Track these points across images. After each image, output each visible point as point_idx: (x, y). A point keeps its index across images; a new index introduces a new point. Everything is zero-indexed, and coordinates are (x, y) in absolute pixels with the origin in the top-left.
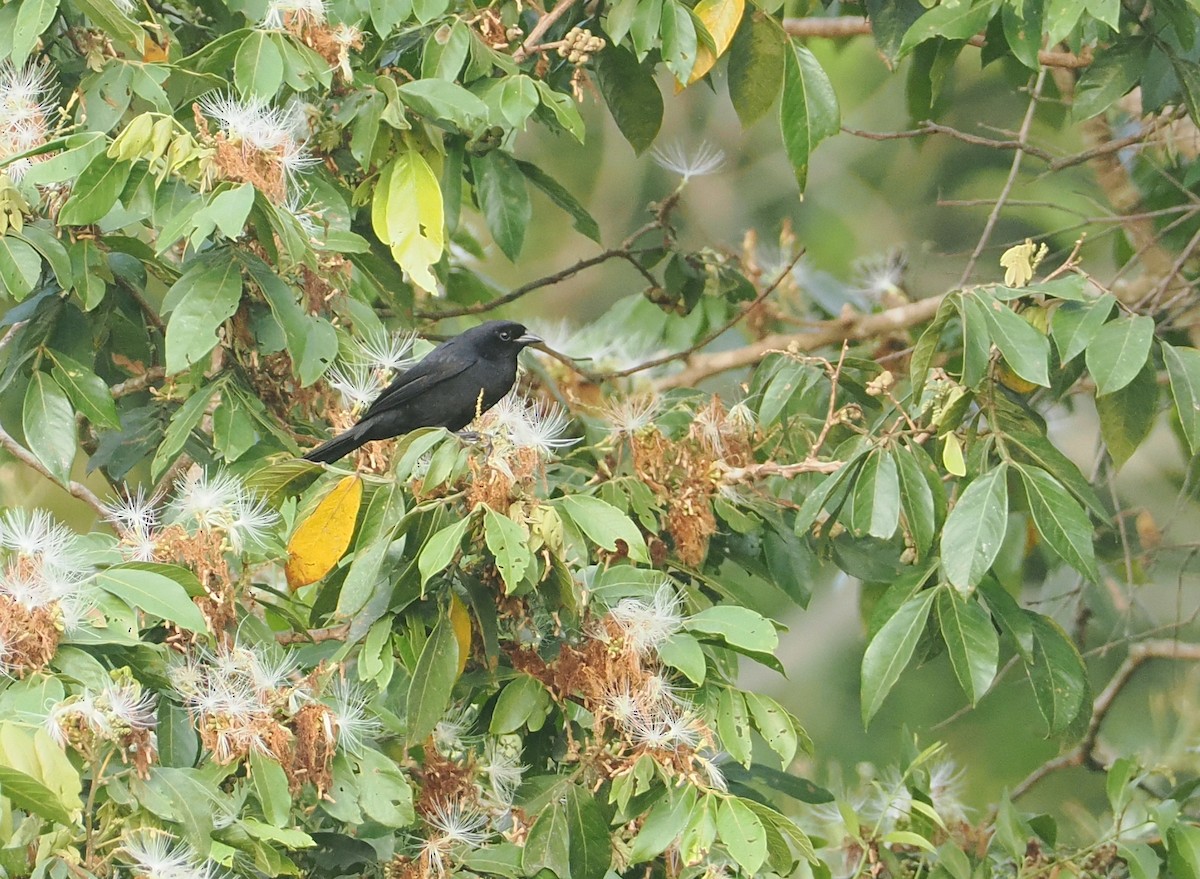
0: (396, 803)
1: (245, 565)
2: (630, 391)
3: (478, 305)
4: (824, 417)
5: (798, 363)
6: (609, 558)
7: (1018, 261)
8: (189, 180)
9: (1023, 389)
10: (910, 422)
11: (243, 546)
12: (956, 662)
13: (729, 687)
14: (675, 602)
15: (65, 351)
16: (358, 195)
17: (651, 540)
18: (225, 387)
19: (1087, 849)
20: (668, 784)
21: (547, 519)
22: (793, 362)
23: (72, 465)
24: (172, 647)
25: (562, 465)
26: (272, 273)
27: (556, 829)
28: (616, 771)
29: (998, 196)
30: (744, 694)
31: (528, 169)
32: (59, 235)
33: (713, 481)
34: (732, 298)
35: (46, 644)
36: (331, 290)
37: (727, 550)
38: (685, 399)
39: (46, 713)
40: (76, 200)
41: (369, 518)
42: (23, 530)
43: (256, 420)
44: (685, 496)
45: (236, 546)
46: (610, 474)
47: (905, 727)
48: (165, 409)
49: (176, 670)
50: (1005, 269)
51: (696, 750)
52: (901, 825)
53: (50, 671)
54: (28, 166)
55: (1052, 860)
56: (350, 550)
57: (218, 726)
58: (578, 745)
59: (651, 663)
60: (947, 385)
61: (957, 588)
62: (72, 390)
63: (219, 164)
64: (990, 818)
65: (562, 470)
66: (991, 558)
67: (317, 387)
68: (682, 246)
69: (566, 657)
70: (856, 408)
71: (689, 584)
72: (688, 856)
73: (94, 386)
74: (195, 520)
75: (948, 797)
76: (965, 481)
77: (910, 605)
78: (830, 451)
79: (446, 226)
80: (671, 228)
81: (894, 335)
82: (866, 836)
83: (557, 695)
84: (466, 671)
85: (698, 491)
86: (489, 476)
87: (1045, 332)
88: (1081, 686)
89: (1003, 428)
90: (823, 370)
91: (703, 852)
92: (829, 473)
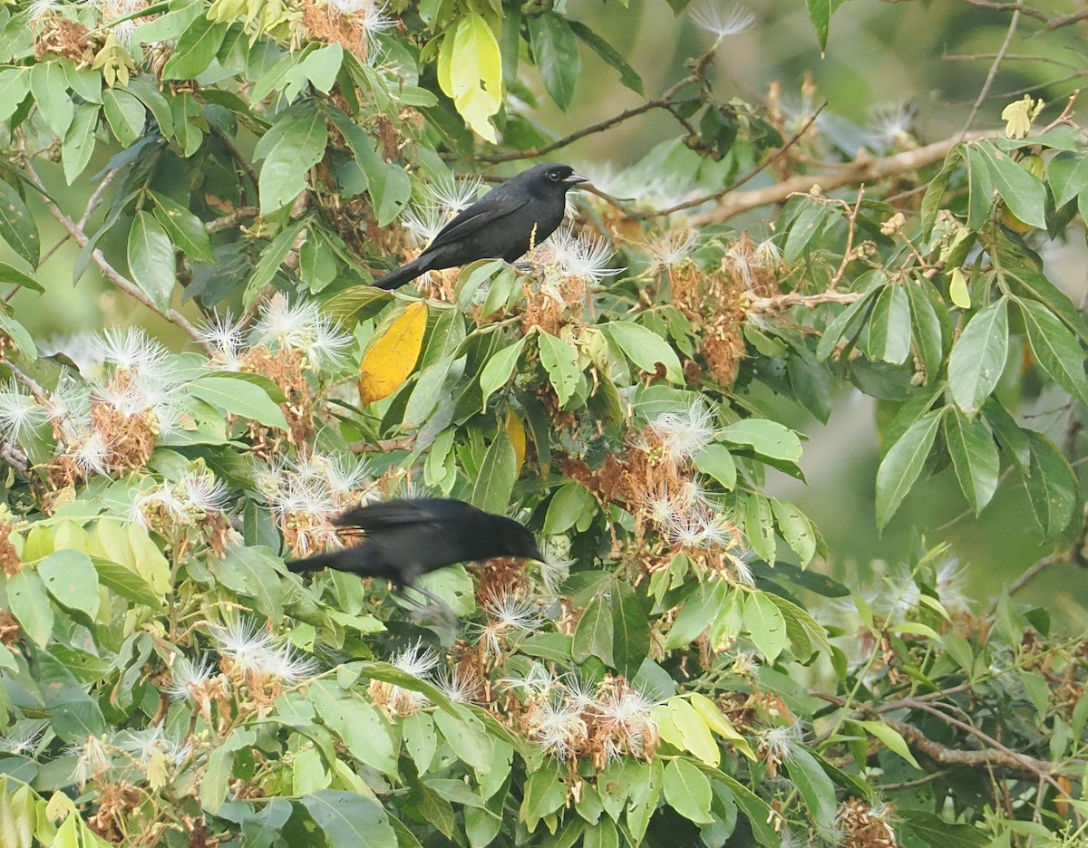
0: (459, 594)
1: (322, 383)
2: (667, 227)
3: (534, 150)
4: (843, 252)
5: (819, 205)
6: (649, 379)
7: (1018, 116)
8: (279, 40)
9: (1021, 230)
10: (920, 259)
11: (321, 365)
12: (961, 476)
13: (756, 493)
14: (707, 416)
15: (166, 193)
16: (425, 53)
17: (687, 362)
18: (310, 226)
19: (1078, 638)
20: (701, 579)
21: (594, 341)
22: (814, 204)
23: (172, 294)
24: (257, 455)
25: (608, 294)
26: (351, 123)
27: (601, 620)
28: (655, 567)
29: (998, 51)
30: (769, 500)
31: (578, 28)
32: (161, 88)
33: (743, 310)
34: (760, 146)
35: (143, 446)
36: (404, 139)
37: (755, 371)
38: (718, 235)
39: (130, 502)
40: (178, 57)
41: (434, 340)
42: (120, 346)
43: (338, 257)
44: (717, 323)
45: (315, 365)
46: (650, 303)
47: (914, 528)
48: (252, 245)
49: (262, 474)
50: (1006, 122)
51: (727, 549)
52: (911, 616)
53: (147, 470)
54: (133, 26)
55: (1046, 648)
56: (417, 369)
57: (298, 525)
58: (621, 544)
59: (687, 471)
60: (954, 226)
61: (963, 409)
62: (172, 227)
63: (307, 26)
64: (991, 610)
65: (608, 299)
66: (993, 382)
67: (391, 227)
68: (716, 98)
69: (609, 465)
70: (871, 245)
71: (720, 401)
72: (717, 644)
73: (191, 224)
74: (277, 341)
75: (953, 591)
76: (970, 312)
77: (920, 423)
78: (848, 283)
79: (505, 80)
80: (707, 82)
81: (904, 176)
82: (879, 625)
83: (602, 499)
84: (521, 478)
85: (729, 319)
86: (541, 302)
87: (1041, 178)
88: (1072, 498)
89: (1004, 265)
90: (842, 211)
91: (731, 640)
92: (848, 304)
